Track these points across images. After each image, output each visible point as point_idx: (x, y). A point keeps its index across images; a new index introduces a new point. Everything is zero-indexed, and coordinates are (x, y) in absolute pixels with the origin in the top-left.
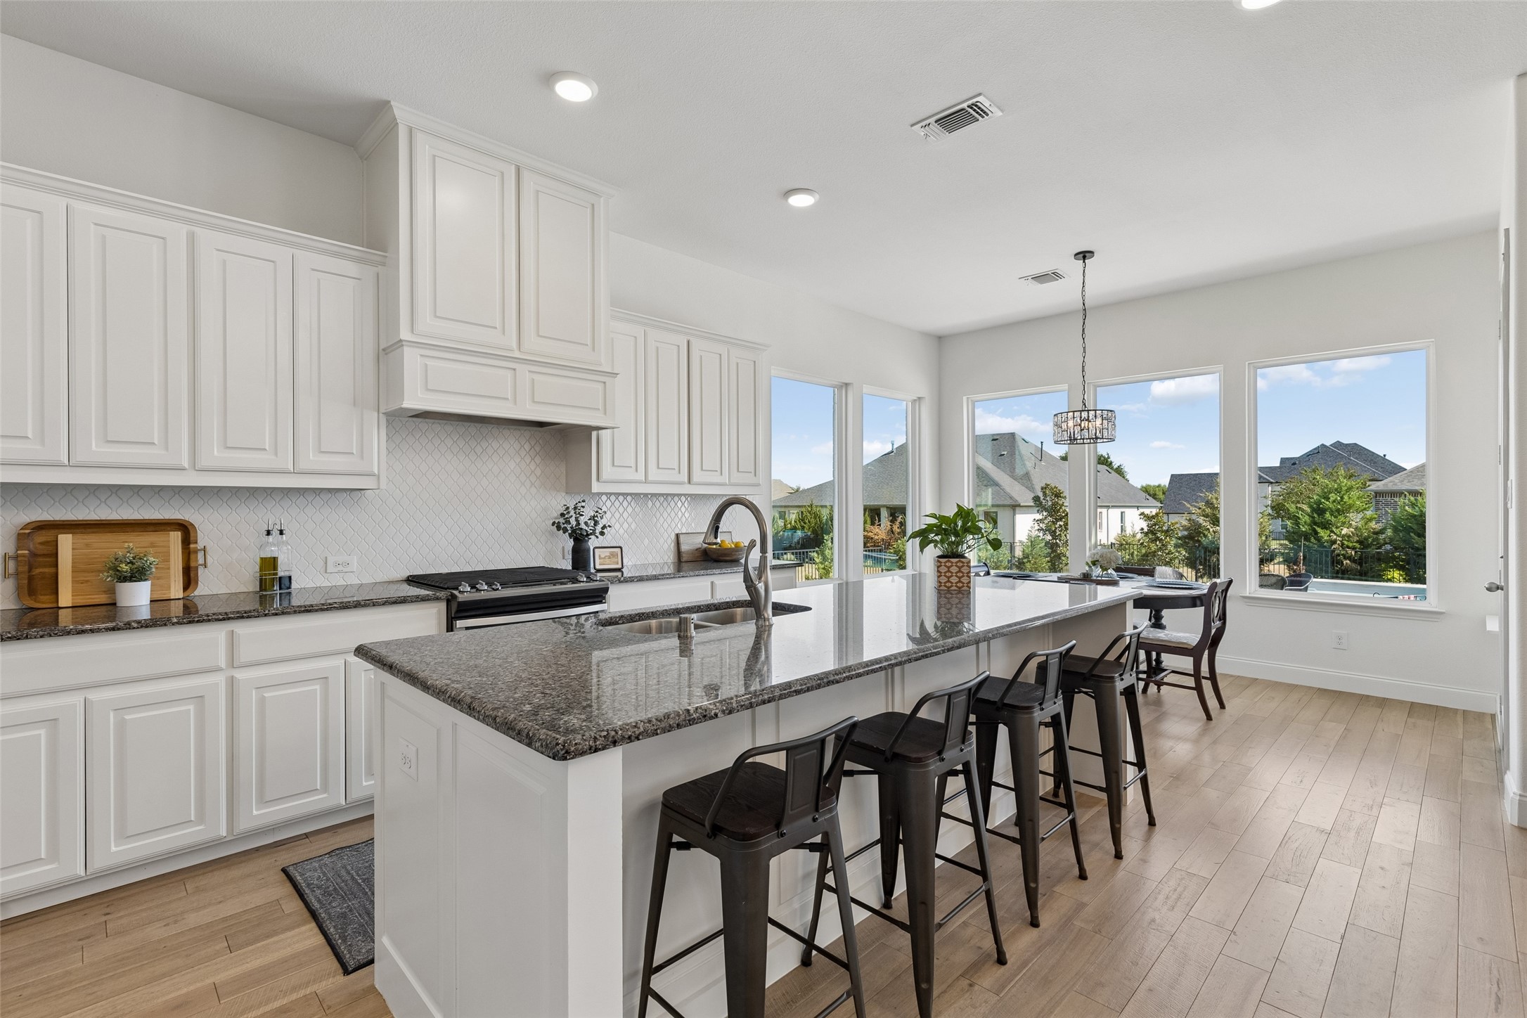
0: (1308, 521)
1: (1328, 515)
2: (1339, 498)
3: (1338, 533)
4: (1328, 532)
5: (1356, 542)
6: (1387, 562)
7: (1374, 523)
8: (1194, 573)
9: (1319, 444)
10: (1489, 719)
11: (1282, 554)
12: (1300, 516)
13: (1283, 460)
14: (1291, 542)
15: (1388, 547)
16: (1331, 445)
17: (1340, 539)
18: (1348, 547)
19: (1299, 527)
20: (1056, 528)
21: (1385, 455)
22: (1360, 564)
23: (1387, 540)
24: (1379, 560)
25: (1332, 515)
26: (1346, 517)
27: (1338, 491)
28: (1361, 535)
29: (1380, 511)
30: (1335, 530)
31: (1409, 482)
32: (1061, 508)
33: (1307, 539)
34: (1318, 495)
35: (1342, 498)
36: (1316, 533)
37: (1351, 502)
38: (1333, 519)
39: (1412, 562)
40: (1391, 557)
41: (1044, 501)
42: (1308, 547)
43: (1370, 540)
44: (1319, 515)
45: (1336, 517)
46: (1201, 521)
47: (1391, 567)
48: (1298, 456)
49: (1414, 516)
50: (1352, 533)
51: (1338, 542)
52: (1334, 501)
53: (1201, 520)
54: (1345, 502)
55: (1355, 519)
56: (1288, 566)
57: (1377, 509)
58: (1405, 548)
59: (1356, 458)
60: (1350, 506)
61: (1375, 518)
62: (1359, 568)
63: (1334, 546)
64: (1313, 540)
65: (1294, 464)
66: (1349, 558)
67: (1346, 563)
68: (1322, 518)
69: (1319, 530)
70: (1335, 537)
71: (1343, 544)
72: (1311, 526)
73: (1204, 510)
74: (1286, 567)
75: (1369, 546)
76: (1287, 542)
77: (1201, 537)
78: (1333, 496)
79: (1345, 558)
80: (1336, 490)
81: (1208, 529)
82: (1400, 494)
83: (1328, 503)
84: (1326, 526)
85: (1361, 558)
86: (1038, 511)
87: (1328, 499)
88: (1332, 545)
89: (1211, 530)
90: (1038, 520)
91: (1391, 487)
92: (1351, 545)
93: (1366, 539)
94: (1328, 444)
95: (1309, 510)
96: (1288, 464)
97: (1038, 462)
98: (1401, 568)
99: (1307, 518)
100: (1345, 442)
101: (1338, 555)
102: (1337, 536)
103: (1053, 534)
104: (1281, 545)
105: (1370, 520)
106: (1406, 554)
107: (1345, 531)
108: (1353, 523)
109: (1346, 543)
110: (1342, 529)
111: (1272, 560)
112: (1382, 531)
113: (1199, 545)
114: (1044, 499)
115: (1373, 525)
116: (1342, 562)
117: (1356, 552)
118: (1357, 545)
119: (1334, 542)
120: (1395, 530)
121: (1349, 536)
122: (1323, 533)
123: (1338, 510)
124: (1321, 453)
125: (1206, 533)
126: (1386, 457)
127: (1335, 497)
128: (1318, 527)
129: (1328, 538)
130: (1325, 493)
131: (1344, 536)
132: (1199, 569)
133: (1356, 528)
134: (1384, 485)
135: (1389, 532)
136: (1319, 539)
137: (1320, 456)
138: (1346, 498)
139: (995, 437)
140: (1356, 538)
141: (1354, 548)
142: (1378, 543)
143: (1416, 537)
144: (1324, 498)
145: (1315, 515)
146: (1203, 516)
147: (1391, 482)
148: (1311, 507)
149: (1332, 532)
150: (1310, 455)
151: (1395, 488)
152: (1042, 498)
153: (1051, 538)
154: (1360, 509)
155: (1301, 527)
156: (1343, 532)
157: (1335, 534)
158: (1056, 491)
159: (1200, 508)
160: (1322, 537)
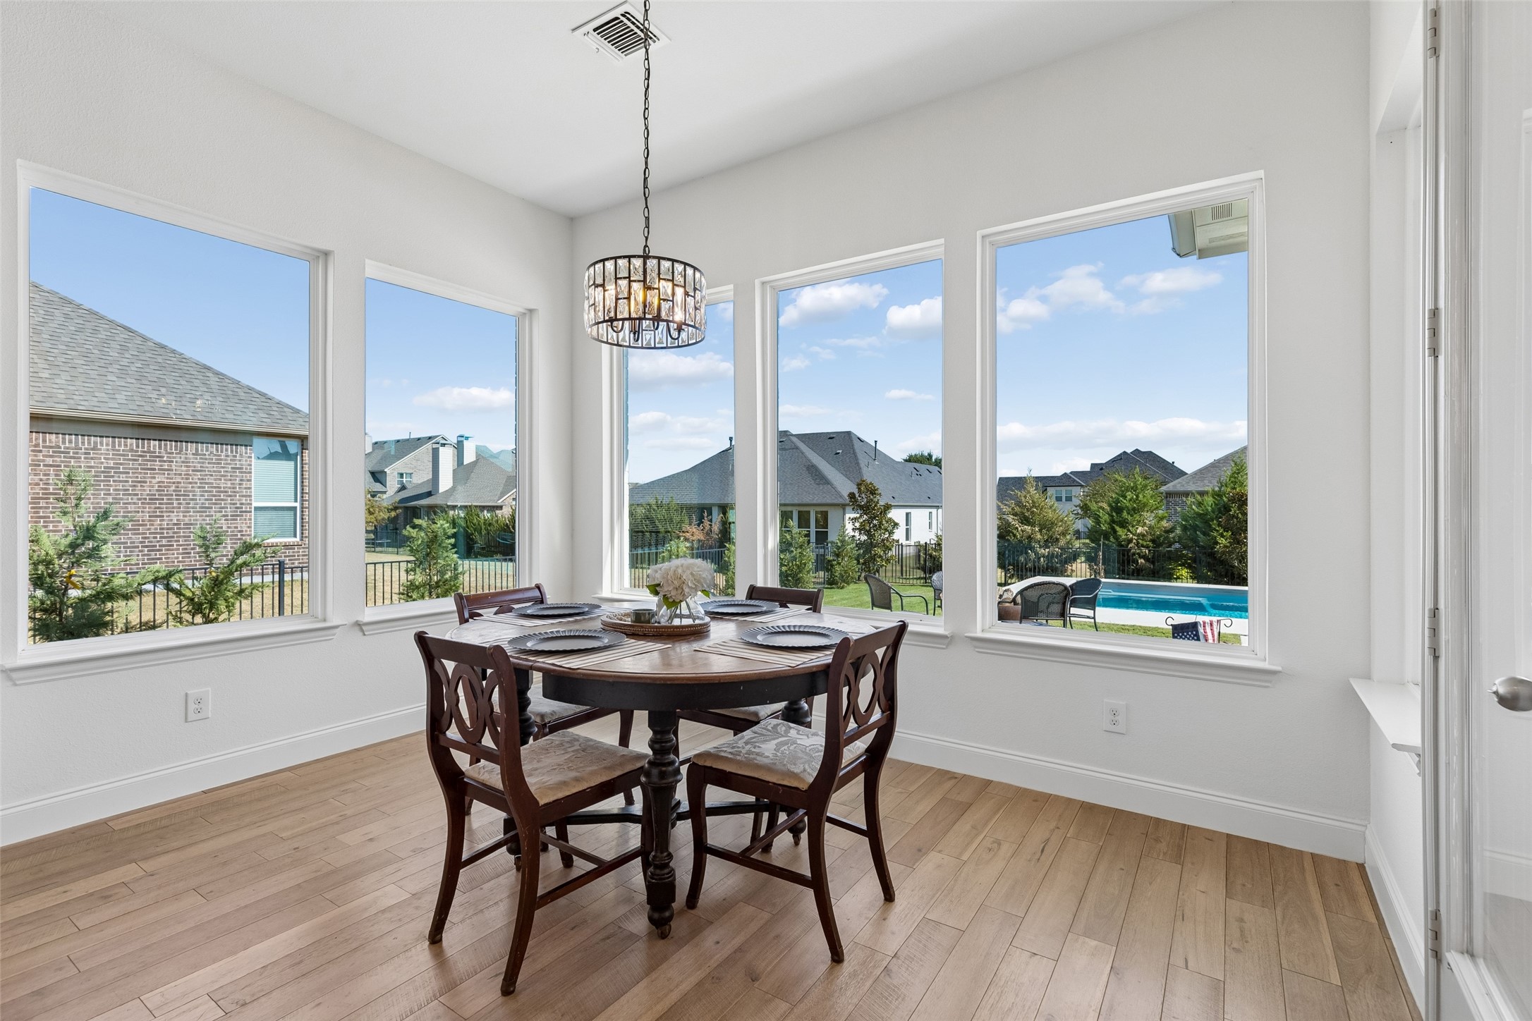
0: (1108, 520)
1: (1125, 514)
2: (1135, 497)
3: (1134, 532)
4: (1126, 531)
5: (1149, 541)
6: (1176, 561)
7: (1165, 521)
8: (1003, 574)
9: (1121, 452)
10: (1355, 875)
11: (1084, 553)
12: (1101, 515)
13: (1093, 466)
14: (1092, 541)
15: (1177, 545)
16: (1131, 453)
17: (1136, 538)
18: (1143, 546)
19: (1100, 526)
20: (870, 528)
21: (1173, 463)
22: (1153, 563)
23: (1177, 539)
24: (1170, 558)
25: (1128, 513)
26: (1141, 515)
27: (1134, 489)
28: (1154, 535)
29: (1170, 511)
30: (1131, 529)
31: (1193, 483)
32: (876, 506)
33: (1106, 537)
34: (1116, 493)
35: (1137, 496)
36: (1115, 531)
37: (1145, 500)
38: (1130, 518)
39: (1198, 561)
40: (1180, 556)
41: (859, 498)
42: (1107, 545)
43: (1162, 539)
44: (1117, 514)
45: (1132, 516)
46: (1010, 520)
47: (1180, 565)
48: (1104, 462)
49: (1199, 515)
50: (1146, 532)
51: (1134, 541)
52: (1130, 500)
53: (1010, 518)
54: (1140, 501)
55: (1149, 518)
56: (1089, 565)
57: (1168, 509)
58: (1192, 546)
59: (1151, 465)
60: (1145, 505)
61: (1166, 517)
62: (1152, 566)
63: (1130, 546)
64: (1112, 539)
65: (1102, 469)
66: (1144, 557)
67: (1141, 563)
68: (1120, 517)
69: (1118, 528)
70: (1131, 536)
71: (1138, 543)
72: (1110, 525)
73: (1013, 509)
74: (1087, 566)
75: (1160, 545)
76: (1087, 541)
77: (1010, 536)
78: (1129, 495)
79: (1140, 557)
80: (1132, 488)
81: (1017, 528)
82: (1187, 494)
83: (1125, 501)
84: (1123, 524)
85: (1153, 557)
86: (853, 509)
87: (1125, 497)
88: (1128, 544)
89: (1020, 529)
90: (852, 519)
91: (1180, 488)
92: (1145, 543)
93: (1158, 537)
94: (1129, 451)
95: (1108, 509)
96: (1097, 469)
97: (871, 461)
98: (1189, 567)
99: (1107, 517)
100: (1143, 450)
101: (1134, 554)
102: (1134, 535)
103: (868, 533)
104: (1084, 544)
105: (1162, 519)
106: (1193, 553)
107: (1140, 530)
108: (1147, 522)
109: (1140, 541)
110: (1137, 528)
111: (1075, 559)
112: (1172, 530)
113: (1009, 545)
114: (860, 496)
115: (1164, 524)
116: (1137, 561)
117: (1149, 551)
118: (1151, 544)
119: (1130, 541)
120: (1185, 528)
121: (1143, 535)
122: (1121, 532)
123: (1134, 509)
124: (1123, 458)
125: (1015, 532)
126: (1175, 464)
127: (1131, 495)
128: (1117, 525)
129: (1125, 537)
130: (1123, 491)
131: (1139, 535)
132: (1009, 569)
133: (1150, 527)
134: (1173, 486)
135: (1178, 531)
136: (1117, 538)
137: (1122, 462)
138: (1141, 496)
139: (832, 436)
140: (1149, 537)
141: (1147, 547)
142: (1169, 542)
143: (1202, 536)
144: (1122, 496)
145: (1114, 514)
146: (1013, 515)
147: (1179, 483)
148: (1110, 505)
149: (1129, 530)
150: (1114, 461)
151: (1182, 489)
152: (857, 495)
153: (866, 538)
154: (1153, 508)
155: (1102, 525)
156: (1138, 531)
157: (1131, 532)
158: (870, 488)
159: (1009, 507)
160: (1120, 536)
